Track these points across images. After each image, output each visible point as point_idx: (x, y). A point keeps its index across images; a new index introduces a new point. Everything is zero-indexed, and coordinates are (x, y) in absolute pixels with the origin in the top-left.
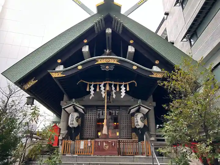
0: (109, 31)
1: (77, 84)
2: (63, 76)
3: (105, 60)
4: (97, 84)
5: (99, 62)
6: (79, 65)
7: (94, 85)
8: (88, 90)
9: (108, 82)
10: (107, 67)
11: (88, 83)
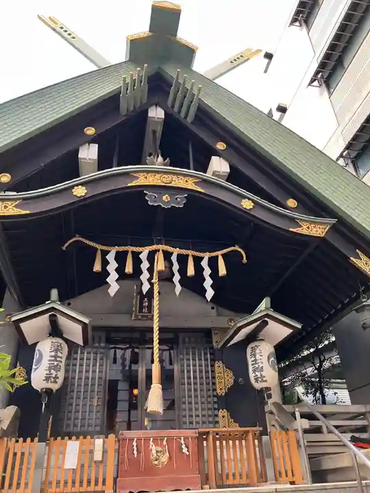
0: (157, 113)
1: (64, 248)
2: (24, 212)
3: (158, 176)
4: (127, 252)
5: (142, 181)
6: (77, 185)
7: (117, 253)
8: (97, 267)
9: (161, 247)
10: (166, 198)
11: (99, 247)
